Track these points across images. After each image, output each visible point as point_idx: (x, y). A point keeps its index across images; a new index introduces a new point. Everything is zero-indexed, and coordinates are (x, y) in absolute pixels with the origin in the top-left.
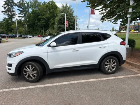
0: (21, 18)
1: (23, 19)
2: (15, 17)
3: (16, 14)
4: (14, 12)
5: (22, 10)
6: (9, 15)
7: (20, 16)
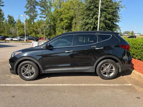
0: (42, 18)
1: (45, 19)
2: (36, 18)
3: (38, 15)
4: (36, 12)
5: (43, 9)
6: (31, 15)
7: (42, 16)
